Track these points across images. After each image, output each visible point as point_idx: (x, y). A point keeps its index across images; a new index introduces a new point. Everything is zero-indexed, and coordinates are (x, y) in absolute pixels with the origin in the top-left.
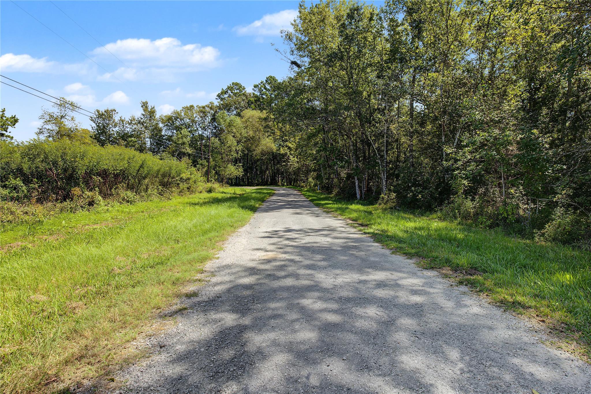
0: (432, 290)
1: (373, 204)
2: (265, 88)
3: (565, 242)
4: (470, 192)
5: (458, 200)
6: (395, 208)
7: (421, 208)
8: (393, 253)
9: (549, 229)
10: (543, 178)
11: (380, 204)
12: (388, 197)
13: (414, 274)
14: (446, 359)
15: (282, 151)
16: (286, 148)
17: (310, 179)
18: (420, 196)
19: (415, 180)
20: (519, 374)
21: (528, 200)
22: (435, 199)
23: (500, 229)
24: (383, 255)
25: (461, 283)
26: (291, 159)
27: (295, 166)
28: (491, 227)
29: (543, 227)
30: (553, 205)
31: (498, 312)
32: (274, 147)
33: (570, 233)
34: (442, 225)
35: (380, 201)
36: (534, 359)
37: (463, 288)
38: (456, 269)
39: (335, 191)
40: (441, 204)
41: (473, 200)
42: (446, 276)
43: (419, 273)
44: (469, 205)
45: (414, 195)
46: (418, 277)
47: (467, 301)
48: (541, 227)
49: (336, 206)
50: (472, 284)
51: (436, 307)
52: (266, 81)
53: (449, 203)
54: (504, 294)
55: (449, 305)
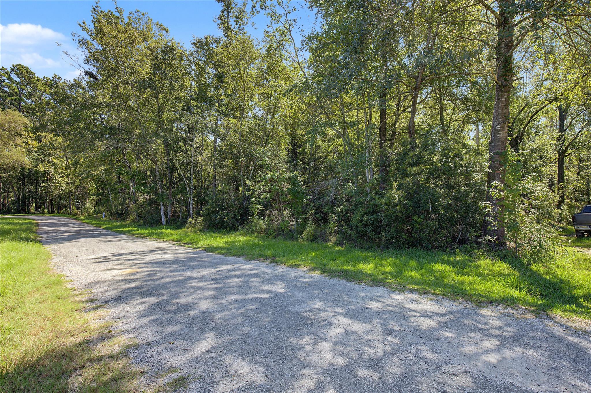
0: (259, 268)
1: (181, 228)
2: (9, 78)
3: (312, 241)
4: (261, 214)
5: (254, 220)
6: (204, 230)
7: (226, 228)
8: (225, 256)
9: (305, 233)
10: (302, 204)
11: (188, 228)
12: (196, 220)
13: (246, 264)
14: (276, 285)
15: (42, 168)
16: (49, 165)
17: (88, 205)
18: (226, 218)
19: (221, 205)
20: (301, 282)
21: (293, 218)
22: (238, 220)
23: (281, 237)
24: (220, 258)
25: (271, 262)
26: (56, 180)
27: (63, 188)
28: (275, 237)
29: (302, 233)
30: (306, 220)
31: (290, 269)
32: (28, 162)
33: (314, 236)
34: (245, 238)
35: (188, 225)
36: (305, 278)
37: (273, 264)
38: (266, 258)
39: (131, 218)
40: (242, 224)
41: (264, 219)
42: (262, 261)
43: (248, 263)
44: (262, 224)
45: (221, 217)
46: (249, 264)
47: (276, 268)
48: (301, 233)
49: (146, 231)
50: (276, 262)
51: (264, 273)
52: (11, 69)
53: (248, 223)
54: (292, 262)
55: (270, 271)
